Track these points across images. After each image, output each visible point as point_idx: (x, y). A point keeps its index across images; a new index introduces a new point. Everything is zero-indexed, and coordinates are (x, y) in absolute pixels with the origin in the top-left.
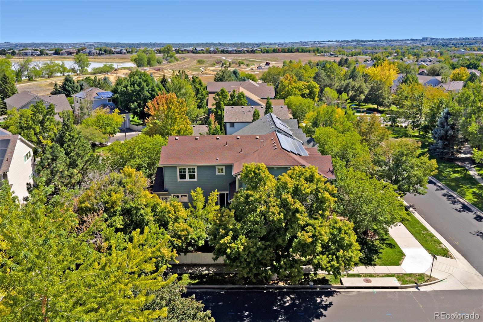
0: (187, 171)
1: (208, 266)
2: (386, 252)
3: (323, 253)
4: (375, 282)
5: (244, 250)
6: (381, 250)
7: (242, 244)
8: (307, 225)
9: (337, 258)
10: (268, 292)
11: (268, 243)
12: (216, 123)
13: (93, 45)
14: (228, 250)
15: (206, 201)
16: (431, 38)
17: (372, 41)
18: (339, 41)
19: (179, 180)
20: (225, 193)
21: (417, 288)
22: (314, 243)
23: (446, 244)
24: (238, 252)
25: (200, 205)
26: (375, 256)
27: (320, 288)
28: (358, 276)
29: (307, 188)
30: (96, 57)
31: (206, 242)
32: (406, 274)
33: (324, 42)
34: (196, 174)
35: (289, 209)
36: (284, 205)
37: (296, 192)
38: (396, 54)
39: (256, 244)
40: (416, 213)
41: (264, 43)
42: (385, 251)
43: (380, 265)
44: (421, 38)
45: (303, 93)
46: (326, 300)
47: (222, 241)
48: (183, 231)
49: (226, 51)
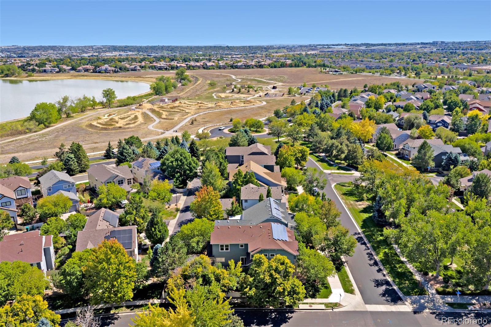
0: (224, 246)
1: (237, 298)
2: (323, 292)
3: (288, 296)
4: (314, 307)
5: (254, 295)
6: (321, 290)
7: (254, 292)
8: (281, 283)
9: (293, 298)
10: (265, 311)
11: (264, 291)
12: (237, 203)
13: (101, 49)
14: (248, 294)
15: (236, 266)
16: (442, 42)
17: (382, 45)
18: (348, 45)
19: (220, 251)
20: (244, 257)
21: (332, 310)
22: (284, 292)
23: (355, 287)
24: (252, 295)
25: (233, 267)
26: (317, 294)
27: (289, 310)
28: (307, 303)
29: (281, 268)
30: (112, 74)
31: (237, 287)
32: (329, 303)
33: (333, 45)
34: (229, 248)
35: (273, 277)
36: (271, 275)
37: (276, 270)
38: (398, 71)
39: (259, 292)
40: (347, 266)
41: (273, 46)
42: (323, 290)
43: (319, 298)
44: (431, 42)
45: (297, 156)
46: (290, 315)
47: (245, 290)
48: (227, 284)
49: (235, 66)
